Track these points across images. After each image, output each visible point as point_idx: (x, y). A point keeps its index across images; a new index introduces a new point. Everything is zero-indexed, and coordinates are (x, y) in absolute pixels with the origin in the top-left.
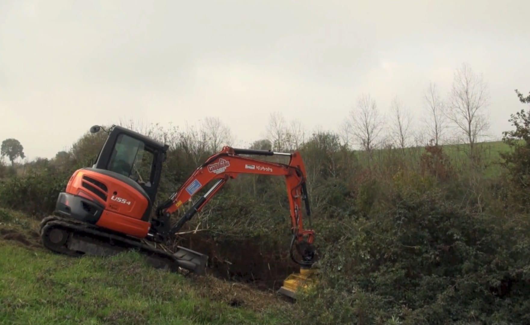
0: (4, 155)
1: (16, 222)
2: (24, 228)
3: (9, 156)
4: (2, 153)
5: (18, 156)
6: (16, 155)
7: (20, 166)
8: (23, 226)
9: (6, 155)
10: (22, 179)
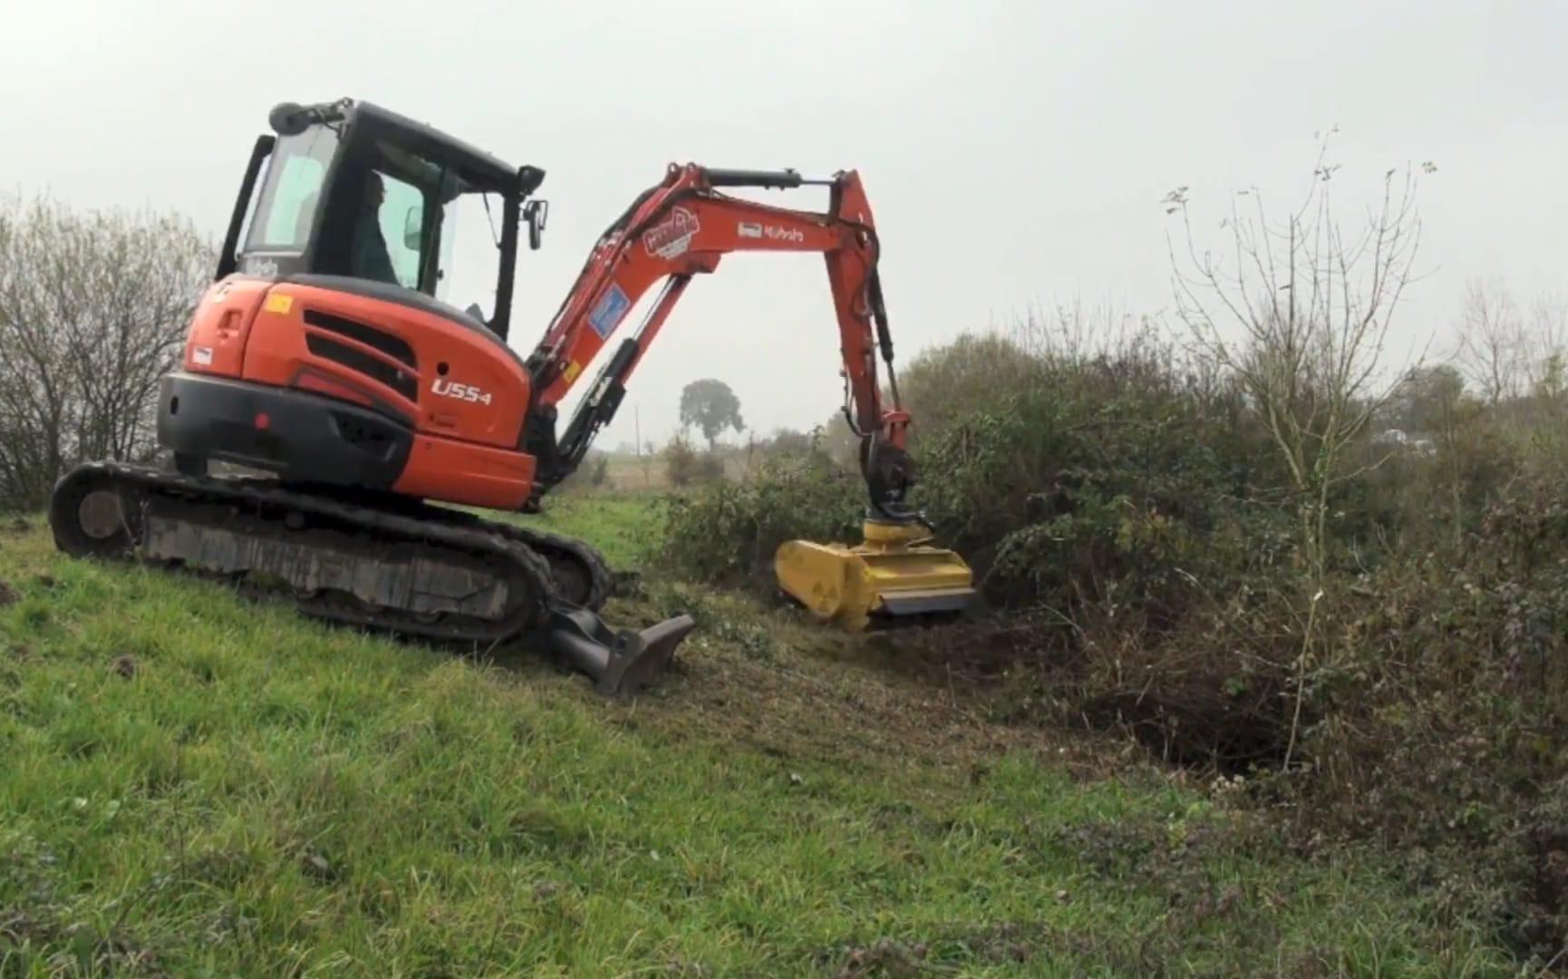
0: (688, 423)
1: (725, 632)
2: (751, 656)
3: (701, 426)
4: (682, 417)
5: (726, 425)
6: (722, 424)
7: (734, 453)
8: (747, 646)
9: (694, 424)
10: (744, 491)
